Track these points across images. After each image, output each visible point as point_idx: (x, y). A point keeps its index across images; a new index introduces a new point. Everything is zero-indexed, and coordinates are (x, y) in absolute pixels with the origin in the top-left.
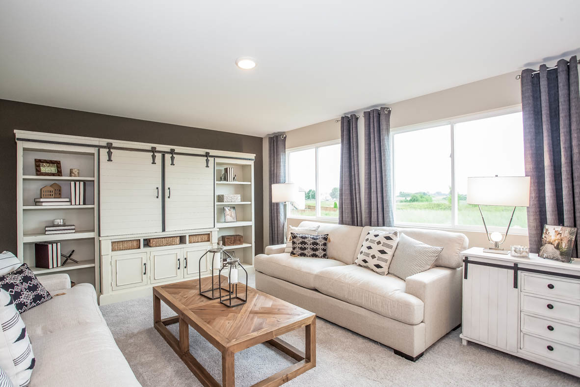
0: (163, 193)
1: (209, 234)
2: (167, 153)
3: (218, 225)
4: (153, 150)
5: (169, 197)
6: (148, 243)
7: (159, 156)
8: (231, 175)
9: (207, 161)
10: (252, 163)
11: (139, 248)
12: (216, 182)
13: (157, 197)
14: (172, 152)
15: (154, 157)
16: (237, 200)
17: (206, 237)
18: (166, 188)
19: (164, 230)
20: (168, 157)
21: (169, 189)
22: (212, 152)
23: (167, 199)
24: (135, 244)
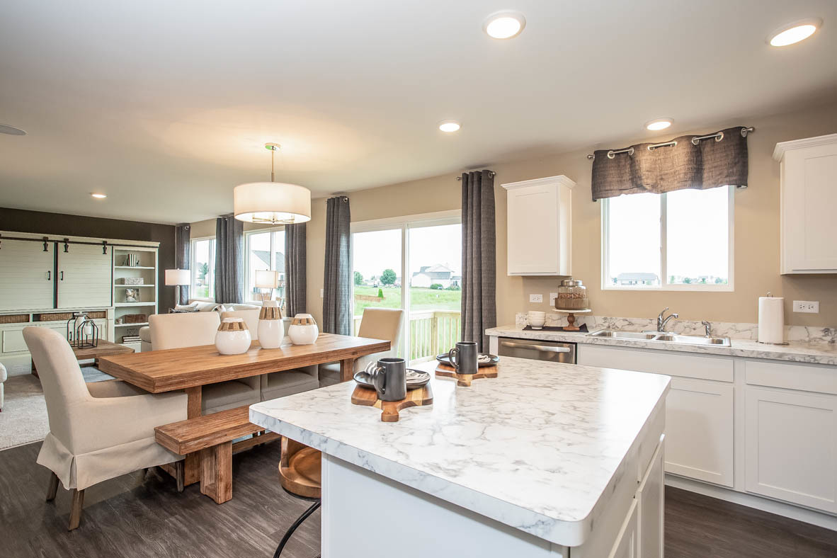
0: (56, 277)
1: (105, 312)
2: (61, 242)
3: (115, 305)
4: (45, 240)
5: (62, 279)
6: (37, 317)
7: (51, 246)
8: (133, 261)
9: (105, 249)
10: (156, 251)
11: (29, 321)
12: (114, 267)
13: (49, 279)
14: (66, 241)
15: (46, 246)
16: (141, 283)
17: (102, 314)
18: (59, 271)
19: (56, 306)
20: (61, 246)
21: (62, 272)
22: (110, 241)
23: (59, 281)
24: (24, 318)
